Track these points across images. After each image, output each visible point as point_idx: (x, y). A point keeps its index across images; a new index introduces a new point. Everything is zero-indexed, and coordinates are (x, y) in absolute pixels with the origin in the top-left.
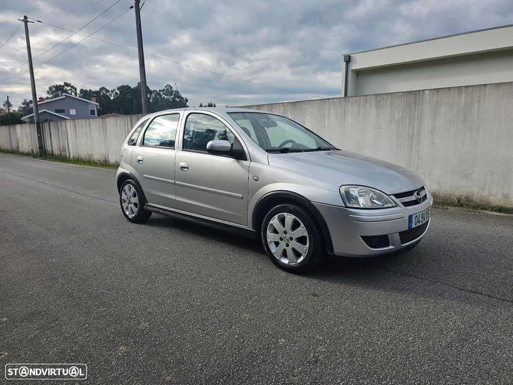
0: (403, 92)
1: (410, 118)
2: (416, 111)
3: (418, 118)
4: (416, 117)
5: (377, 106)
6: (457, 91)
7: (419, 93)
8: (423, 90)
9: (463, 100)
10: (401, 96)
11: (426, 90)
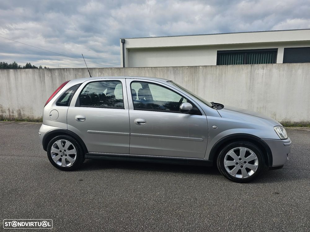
0: (188, 66)
1: (192, 80)
2: (196, 77)
3: (196, 81)
4: (196, 80)
5: (174, 73)
6: (215, 67)
7: (197, 68)
8: (199, 66)
9: (218, 72)
10: (187, 68)
11: (200, 66)
